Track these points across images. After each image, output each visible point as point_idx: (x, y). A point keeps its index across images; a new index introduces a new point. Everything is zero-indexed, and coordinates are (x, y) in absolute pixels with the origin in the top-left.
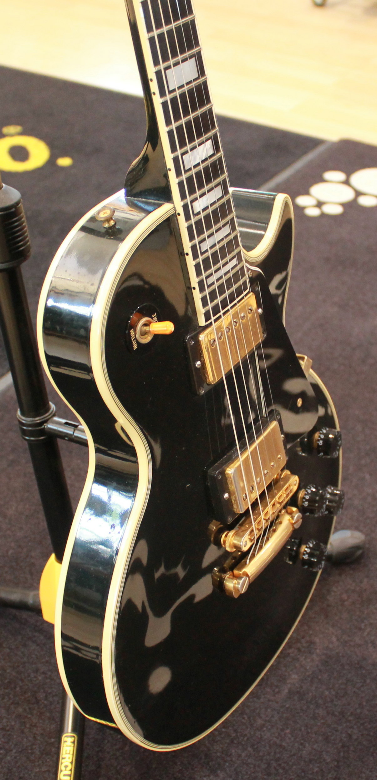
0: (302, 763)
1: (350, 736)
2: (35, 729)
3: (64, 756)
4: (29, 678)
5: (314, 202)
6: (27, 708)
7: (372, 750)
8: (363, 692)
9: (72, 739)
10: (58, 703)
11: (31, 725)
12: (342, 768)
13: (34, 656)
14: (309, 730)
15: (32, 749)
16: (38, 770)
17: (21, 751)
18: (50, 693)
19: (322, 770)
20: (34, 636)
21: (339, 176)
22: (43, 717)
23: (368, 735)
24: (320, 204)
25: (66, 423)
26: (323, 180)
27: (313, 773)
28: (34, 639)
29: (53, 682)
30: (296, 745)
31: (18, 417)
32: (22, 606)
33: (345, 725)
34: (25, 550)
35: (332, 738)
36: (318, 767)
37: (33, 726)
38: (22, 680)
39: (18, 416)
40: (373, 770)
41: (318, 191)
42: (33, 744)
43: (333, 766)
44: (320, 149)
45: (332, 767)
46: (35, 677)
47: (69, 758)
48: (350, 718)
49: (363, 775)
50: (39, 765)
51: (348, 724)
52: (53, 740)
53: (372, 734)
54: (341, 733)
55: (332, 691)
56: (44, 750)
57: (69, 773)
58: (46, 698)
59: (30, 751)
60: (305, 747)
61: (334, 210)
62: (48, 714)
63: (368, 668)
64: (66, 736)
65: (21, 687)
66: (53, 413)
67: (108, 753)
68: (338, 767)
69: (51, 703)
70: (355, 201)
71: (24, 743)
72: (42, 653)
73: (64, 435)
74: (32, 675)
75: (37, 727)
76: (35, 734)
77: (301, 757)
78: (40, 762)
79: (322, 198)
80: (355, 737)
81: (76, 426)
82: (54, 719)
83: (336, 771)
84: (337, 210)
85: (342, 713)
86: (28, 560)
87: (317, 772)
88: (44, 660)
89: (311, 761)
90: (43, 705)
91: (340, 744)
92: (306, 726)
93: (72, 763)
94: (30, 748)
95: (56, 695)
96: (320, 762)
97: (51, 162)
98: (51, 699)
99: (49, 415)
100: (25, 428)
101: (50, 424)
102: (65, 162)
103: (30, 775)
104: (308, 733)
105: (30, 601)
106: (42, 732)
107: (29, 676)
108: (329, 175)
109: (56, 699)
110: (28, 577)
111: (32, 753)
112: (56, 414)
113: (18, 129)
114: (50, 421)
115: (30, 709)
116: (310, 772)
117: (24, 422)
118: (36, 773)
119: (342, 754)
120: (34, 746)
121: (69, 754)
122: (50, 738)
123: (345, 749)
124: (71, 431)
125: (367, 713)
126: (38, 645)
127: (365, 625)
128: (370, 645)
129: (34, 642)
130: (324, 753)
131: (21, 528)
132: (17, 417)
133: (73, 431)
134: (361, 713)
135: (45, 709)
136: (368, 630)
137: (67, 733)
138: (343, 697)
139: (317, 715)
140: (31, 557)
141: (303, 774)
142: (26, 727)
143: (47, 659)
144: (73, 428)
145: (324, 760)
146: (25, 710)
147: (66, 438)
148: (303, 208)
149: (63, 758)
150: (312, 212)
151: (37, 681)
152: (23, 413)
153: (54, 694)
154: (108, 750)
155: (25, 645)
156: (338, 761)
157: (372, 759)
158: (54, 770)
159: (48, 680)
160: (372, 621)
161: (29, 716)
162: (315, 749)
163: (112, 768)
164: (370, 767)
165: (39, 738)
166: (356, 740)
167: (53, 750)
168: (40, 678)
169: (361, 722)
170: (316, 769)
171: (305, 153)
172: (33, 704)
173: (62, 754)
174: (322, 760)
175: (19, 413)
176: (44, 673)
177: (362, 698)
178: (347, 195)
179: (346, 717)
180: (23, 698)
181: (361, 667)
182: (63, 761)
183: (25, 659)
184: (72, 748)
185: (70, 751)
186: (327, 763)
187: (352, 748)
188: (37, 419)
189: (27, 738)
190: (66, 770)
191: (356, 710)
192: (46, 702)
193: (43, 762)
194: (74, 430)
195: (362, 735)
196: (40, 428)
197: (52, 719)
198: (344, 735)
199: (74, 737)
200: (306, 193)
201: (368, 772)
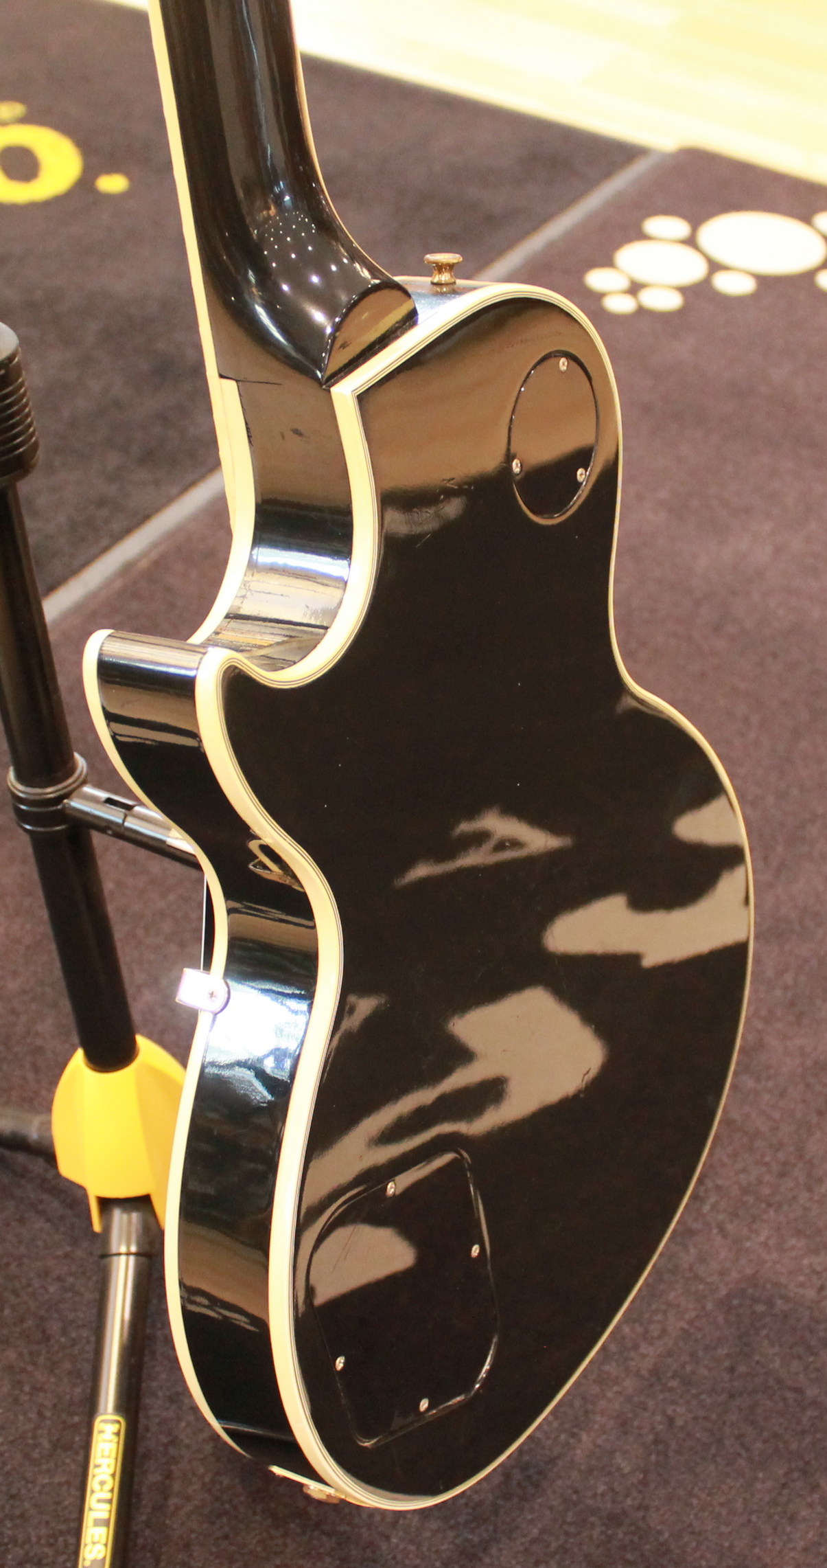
0: (575, 1474)
1: (671, 1421)
2: (41, 1394)
3: (97, 1462)
4: (30, 1290)
5: (624, 284)
6: (25, 1351)
7: (713, 1450)
8: (700, 1329)
9: (115, 1427)
10: (88, 1342)
11: (34, 1388)
12: (653, 1486)
13: (40, 1243)
14: (590, 1407)
15: (34, 1437)
16: (46, 1481)
17: (12, 1442)
18: (73, 1321)
19: (613, 1490)
20: (41, 1201)
21: (675, 227)
22: (57, 1372)
23: (705, 1418)
24: (635, 288)
25: (109, 801)
26: (642, 236)
27: (595, 1495)
28: (40, 1207)
29: (77, 1299)
30: (563, 1437)
31: (9, 784)
32: (17, 1143)
33: (661, 1397)
34: (24, 1018)
35: (636, 1423)
36: (606, 1483)
37: (36, 1389)
38: (16, 1293)
39: (11, 782)
40: (715, 1491)
41: (630, 257)
42: (37, 1427)
43: (635, 1481)
44: (638, 168)
45: (633, 1484)
46: (43, 1287)
47: (109, 1466)
48: (674, 1383)
49: (695, 1501)
50: (48, 1471)
51: (667, 1395)
52: (76, 1419)
53: (714, 1417)
54: (654, 1414)
55: (637, 1325)
56: (58, 1440)
57: (108, 1496)
58: (64, 1332)
59: (31, 1441)
60: (580, 1441)
61: (665, 300)
62: (67, 1365)
63: (710, 1280)
64: (104, 1421)
65: (13, 1308)
66: (83, 776)
67: (188, 1447)
68: (644, 1483)
69: (74, 1342)
70: (707, 282)
71: (19, 1425)
72: (57, 1237)
73: (103, 824)
74: (36, 1283)
75: (46, 1392)
76: (41, 1405)
77: (572, 1461)
78: (52, 1465)
79: (641, 277)
80: (680, 1422)
81: (129, 808)
82: (79, 1375)
83: (640, 1492)
84: (669, 301)
85: (656, 1372)
86: (28, 1041)
87: (603, 1495)
88: (60, 1253)
89: (590, 1470)
90: (56, 1347)
91: (651, 1437)
92: (584, 1398)
93: (113, 1475)
94: (30, 1435)
95: (84, 1326)
96: (610, 1473)
97: (85, 184)
98: (74, 1335)
99: (74, 782)
100: (23, 807)
101: (75, 799)
102: (113, 184)
103: (29, 1491)
104: (586, 1412)
105: (34, 1134)
106: (55, 1401)
107: (29, 1285)
108: (657, 225)
109: (85, 1333)
110: (30, 1076)
111: (36, 1446)
112: (89, 778)
113: (18, 109)
114: (74, 794)
115: (31, 1353)
116: (589, 1493)
117: (21, 795)
118: (44, 1486)
119: (653, 1458)
120: (40, 1432)
121: (109, 1457)
122: (71, 1414)
123: (661, 1447)
124: (119, 818)
125: (706, 1372)
126: (48, 1220)
127: (706, 1191)
128: (715, 1231)
129: (41, 1213)
130: (618, 1454)
131: (15, 974)
132: (8, 786)
133: (122, 816)
134: (693, 1373)
135: (60, 1355)
136: (712, 1200)
137: (106, 1413)
138: (660, 1337)
139: (605, 1376)
140: (37, 1034)
141: (575, 1497)
142: (22, 1391)
143: (68, 1249)
144: (123, 810)
145: (619, 1469)
146: (21, 1355)
147: (110, 832)
148: (600, 296)
149: (96, 1466)
150: (619, 304)
151: (46, 1297)
152: (20, 777)
153: (80, 1323)
154: (187, 1441)
155: (22, 1221)
156: (645, 1472)
157: (712, 1467)
158: (78, 1482)
159: (70, 1295)
160: (719, 1182)
161: (30, 1368)
162: (599, 1446)
163: (194, 1479)
164: (709, 1485)
165: (48, 1414)
166: (682, 1428)
167: (77, 1439)
168: (52, 1289)
169: (694, 1391)
170: (601, 1488)
171: (608, 174)
172: (38, 1343)
173: (95, 1458)
174: (613, 1470)
175: (11, 775)
176: (59, 1279)
177: (696, 1341)
178: (692, 269)
179: (664, 1381)
180: (18, 1330)
181: (696, 1277)
182: (97, 1471)
183: (23, 1249)
184: (113, 1446)
185: (110, 1451)
186: (623, 1476)
187: (674, 1445)
188: (49, 790)
189: (25, 1414)
190: (101, 1490)
191: (683, 1366)
192: (63, 1340)
193: (56, 1465)
194: (126, 816)
195: (695, 1418)
196: (54, 808)
197: (76, 1374)
198: (659, 1418)
199: (118, 1422)
200: (607, 262)
201: (703, 1496)
